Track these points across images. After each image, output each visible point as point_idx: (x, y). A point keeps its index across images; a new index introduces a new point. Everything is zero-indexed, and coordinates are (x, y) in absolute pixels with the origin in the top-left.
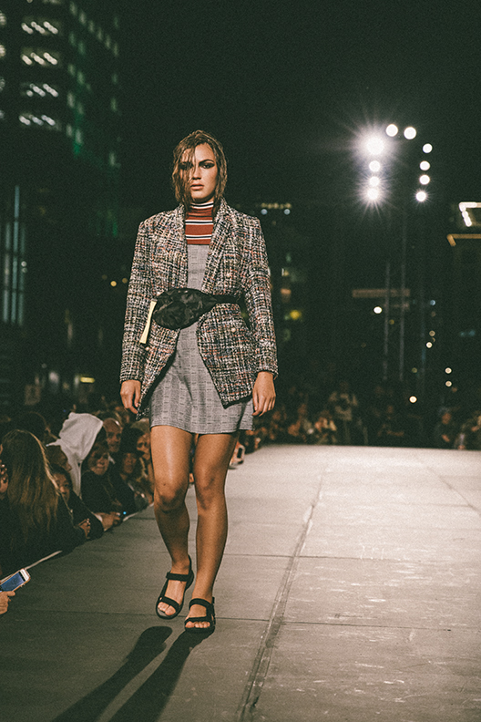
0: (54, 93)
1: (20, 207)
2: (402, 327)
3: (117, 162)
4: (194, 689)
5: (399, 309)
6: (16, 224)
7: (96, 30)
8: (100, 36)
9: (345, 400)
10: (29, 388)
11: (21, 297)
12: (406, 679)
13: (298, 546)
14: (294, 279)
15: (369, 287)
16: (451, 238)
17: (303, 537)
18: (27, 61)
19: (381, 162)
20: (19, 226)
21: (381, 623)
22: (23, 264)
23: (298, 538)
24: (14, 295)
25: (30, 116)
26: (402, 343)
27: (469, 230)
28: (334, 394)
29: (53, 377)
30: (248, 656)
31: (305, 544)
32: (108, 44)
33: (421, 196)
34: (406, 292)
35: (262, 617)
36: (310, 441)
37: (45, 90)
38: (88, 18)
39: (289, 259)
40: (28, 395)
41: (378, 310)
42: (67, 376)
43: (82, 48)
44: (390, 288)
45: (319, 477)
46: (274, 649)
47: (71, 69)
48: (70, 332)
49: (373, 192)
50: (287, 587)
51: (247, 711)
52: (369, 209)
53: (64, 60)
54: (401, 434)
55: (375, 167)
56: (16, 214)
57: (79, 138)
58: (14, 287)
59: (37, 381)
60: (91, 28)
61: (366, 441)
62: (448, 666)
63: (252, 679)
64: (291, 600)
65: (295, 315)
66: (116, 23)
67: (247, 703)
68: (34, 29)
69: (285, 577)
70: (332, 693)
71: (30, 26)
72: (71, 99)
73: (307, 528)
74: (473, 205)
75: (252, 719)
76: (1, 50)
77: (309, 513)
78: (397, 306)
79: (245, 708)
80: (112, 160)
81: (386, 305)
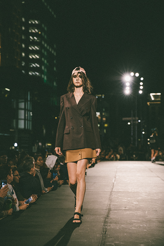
0: (38, 66)
1: (30, 96)
3: (56, 84)
4: (88, 229)
7: (49, 48)
8: (50, 50)
10: (34, 147)
11: (31, 122)
12: (146, 225)
13: (112, 189)
14: (106, 115)
15: (127, 117)
16: (148, 103)
17: (113, 186)
18: (31, 57)
19: (130, 83)
20: (30, 103)
21: (138, 209)
22: (31, 113)
24: (29, 122)
25: (32, 72)
26: (136, 132)
27: (153, 101)
29: (40, 144)
30: (102, 219)
31: (114, 188)
32: (53, 52)
33: (141, 92)
34: (137, 118)
35: (105, 209)
37: (36, 65)
38: (47, 45)
39: (104, 110)
40: (33, 149)
41: (129, 123)
42: (44, 144)
43: (46, 53)
44: (133, 117)
45: (116, 170)
46: (109, 217)
47: (43, 59)
48: (44, 131)
49: (127, 91)
50: (110, 200)
52: (126, 96)
53: (41, 57)
55: (128, 84)
56: (29, 99)
57: (45, 78)
58: (29, 119)
59: (36, 145)
60: (48, 48)
61: (127, 159)
62: (157, 221)
63: (104, 226)
64: (112, 203)
65: (106, 125)
66: (55, 46)
67: (104, 232)
69: (110, 197)
70: (127, 229)
71: (31, 48)
72: (43, 68)
73: (114, 184)
74: (154, 94)
75: (105, 236)
76: (23, 54)
77: (114, 179)
78: (135, 122)
79: (103, 234)
80: (55, 84)
81: (132, 122)
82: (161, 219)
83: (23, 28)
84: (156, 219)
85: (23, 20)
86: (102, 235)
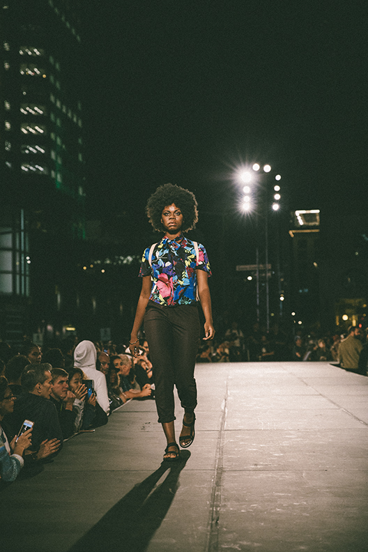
0: (43, 151)
1: (24, 222)
2: (267, 288)
3: (83, 193)
5: (265, 276)
6: (22, 234)
7: (67, 111)
8: (69, 115)
9: (235, 334)
10: (35, 335)
11: (27, 278)
12: (306, 501)
13: (222, 424)
15: (246, 264)
16: (291, 232)
17: (223, 418)
18: (25, 132)
19: (251, 187)
20: (25, 235)
21: (283, 468)
22: (28, 258)
23: (221, 419)
24: (23, 278)
25: (28, 166)
26: (268, 297)
27: (302, 227)
28: (229, 330)
29: (49, 328)
30: (207, 492)
32: (75, 120)
33: (276, 207)
34: (269, 266)
35: (210, 468)
36: (215, 360)
37: (36, 149)
38: (62, 104)
40: (35, 339)
41: (250, 278)
42: (58, 327)
43: (58, 123)
44: (259, 263)
45: (225, 382)
46: (222, 488)
47: (53, 136)
48: (59, 299)
49: (246, 205)
50: (221, 450)
51: (214, 525)
52: (244, 216)
53: (48, 130)
54: (272, 353)
55: (247, 190)
56: (22, 228)
57: (59, 178)
58: (23, 273)
59: (39, 331)
60: (64, 110)
61: (249, 358)
62: (330, 492)
63: (212, 506)
64: (225, 456)
67: (213, 520)
68: (28, 111)
69: (218, 443)
70: (261, 512)
71: (25, 110)
72: (53, 155)
73: (225, 413)
74: (304, 212)
75: (218, 530)
76: (8, 125)
77: (223, 404)
78: (264, 275)
79: (212, 524)
80: (81, 191)
81: (257, 275)
82: (337, 487)
83: (7, 66)
84: (328, 488)
85: (6, 46)
86: (209, 528)
